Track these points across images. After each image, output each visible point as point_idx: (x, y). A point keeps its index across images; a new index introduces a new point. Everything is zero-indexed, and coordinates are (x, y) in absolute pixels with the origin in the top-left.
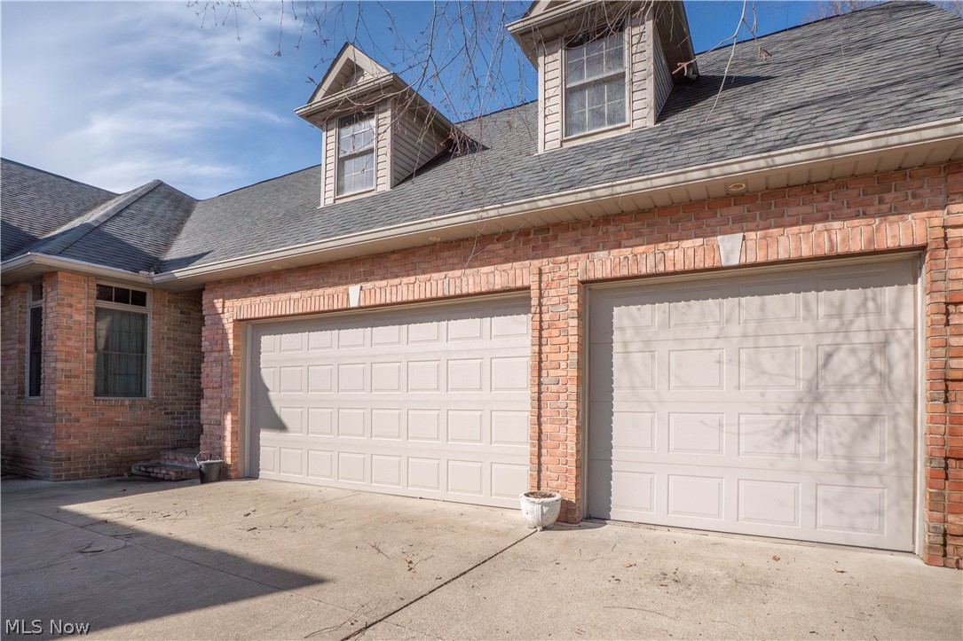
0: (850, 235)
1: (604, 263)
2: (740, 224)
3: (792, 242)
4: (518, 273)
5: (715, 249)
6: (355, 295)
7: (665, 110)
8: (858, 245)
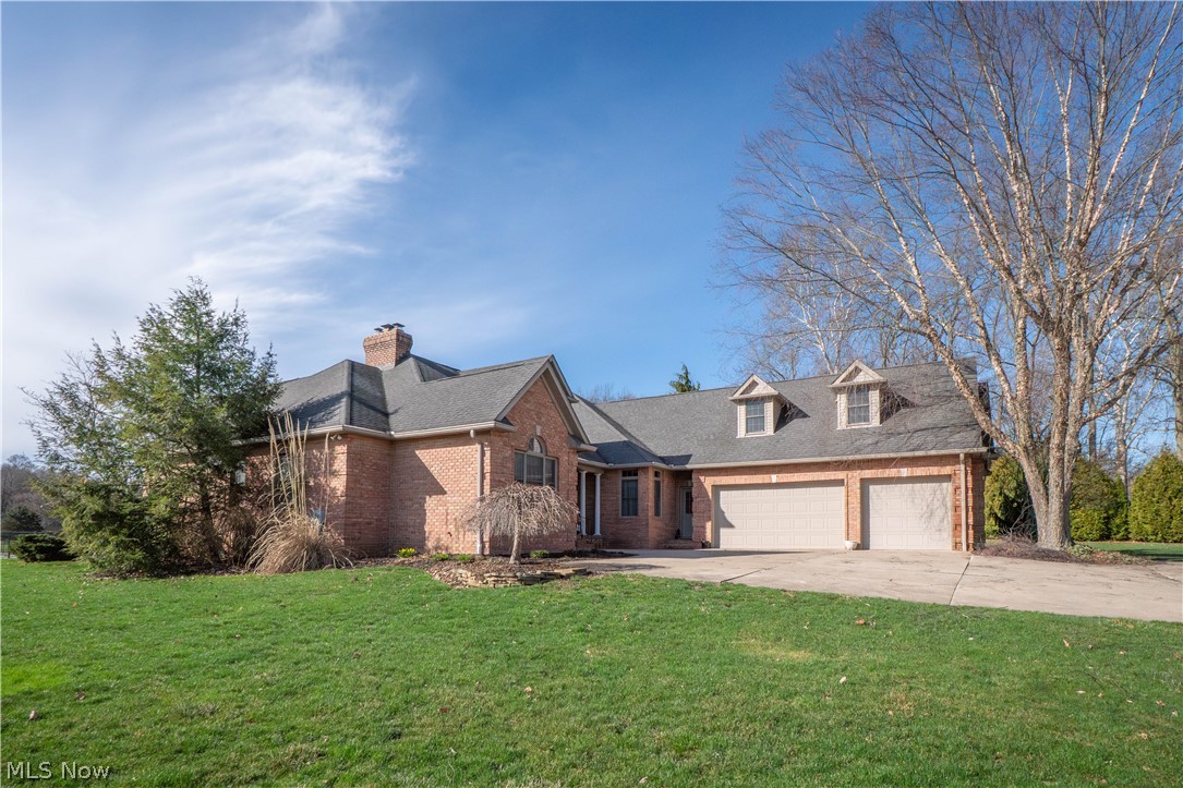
0: (934, 470)
1: (868, 474)
2: (907, 466)
3: (920, 471)
4: (840, 475)
5: (899, 472)
6: (774, 478)
7: (885, 414)
8: (936, 474)
